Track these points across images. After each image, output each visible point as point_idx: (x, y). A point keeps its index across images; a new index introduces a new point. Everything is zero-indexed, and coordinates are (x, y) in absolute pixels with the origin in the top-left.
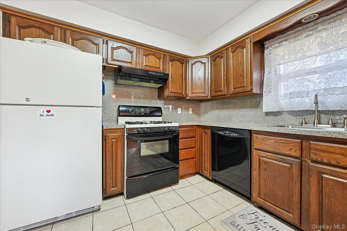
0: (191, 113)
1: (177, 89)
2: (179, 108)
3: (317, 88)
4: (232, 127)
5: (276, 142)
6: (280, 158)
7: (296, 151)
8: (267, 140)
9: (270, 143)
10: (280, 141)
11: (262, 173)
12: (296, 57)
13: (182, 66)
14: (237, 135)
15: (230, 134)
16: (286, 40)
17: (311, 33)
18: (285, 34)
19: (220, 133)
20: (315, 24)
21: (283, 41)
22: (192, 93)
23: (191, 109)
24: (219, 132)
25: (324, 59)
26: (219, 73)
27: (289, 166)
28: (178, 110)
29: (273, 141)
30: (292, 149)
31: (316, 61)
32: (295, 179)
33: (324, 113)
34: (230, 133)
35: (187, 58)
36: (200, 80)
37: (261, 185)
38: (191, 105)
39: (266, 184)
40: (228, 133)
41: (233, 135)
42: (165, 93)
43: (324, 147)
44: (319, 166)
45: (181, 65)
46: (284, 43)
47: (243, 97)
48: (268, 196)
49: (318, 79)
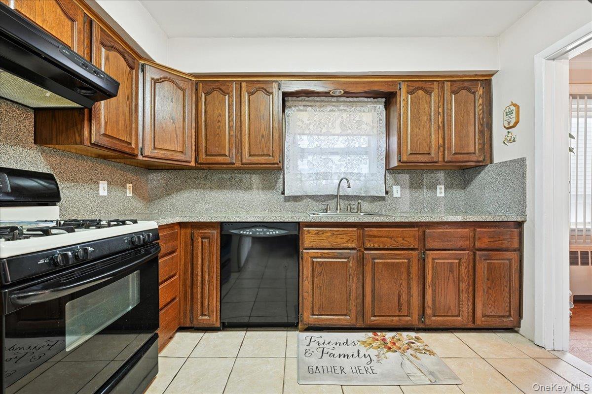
0: (131, 195)
1: (118, 130)
2: (102, 180)
3: (338, 171)
4: (270, 221)
5: (333, 235)
6: (338, 253)
7: (353, 241)
8: (323, 233)
9: (327, 237)
10: (338, 233)
11: (316, 280)
12: (321, 131)
13: (130, 72)
14: (277, 232)
15: (265, 232)
16: (311, 106)
17: (334, 108)
18: (310, 99)
19: (245, 233)
20: (338, 101)
21: (309, 106)
22: (155, 148)
23: (131, 185)
24: (241, 232)
25: (344, 141)
26: (219, 121)
27: (346, 260)
28: (100, 185)
29: (329, 234)
30: (349, 240)
31: (338, 141)
32: (352, 274)
33: (343, 199)
34: (265, 230)
35: (141, 58)
36: (173, 122)
37: (314, 298)
38: (130, 176)
39: (321, 292)
40: (261, 232)
41: (271, 233)
42: (86, 133)
43: (375, 233)
44: (372, 252)
45: (128, 69)
46: (309, 108)
47: (249, 171)
48: (324, 307)
49: (340, 160)
